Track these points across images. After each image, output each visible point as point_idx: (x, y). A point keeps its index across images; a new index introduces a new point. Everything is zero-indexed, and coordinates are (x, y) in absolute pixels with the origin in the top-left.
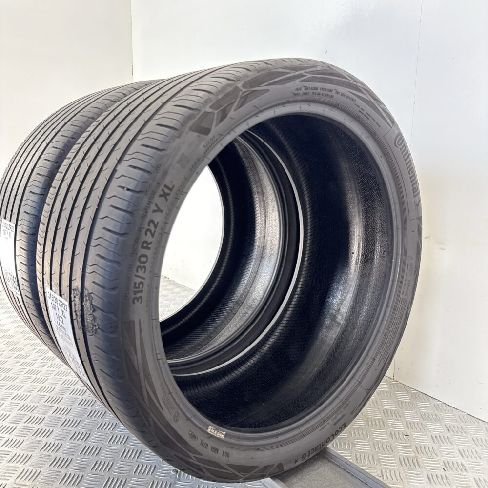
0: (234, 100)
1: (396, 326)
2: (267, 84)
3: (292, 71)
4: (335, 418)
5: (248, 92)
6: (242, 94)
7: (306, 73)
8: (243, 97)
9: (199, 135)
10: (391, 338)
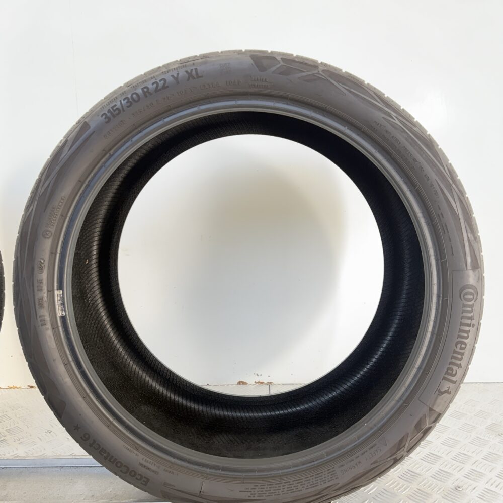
0: (305, 71)
1: (300, 487)
2: (347, 88)
3: (381, 102)
4: (148, 462)
5: (324, 78)
6: (316, 73)
7: (396, 117)
8: (316, 76)
9: (254, 65)
10: (282, 488)
